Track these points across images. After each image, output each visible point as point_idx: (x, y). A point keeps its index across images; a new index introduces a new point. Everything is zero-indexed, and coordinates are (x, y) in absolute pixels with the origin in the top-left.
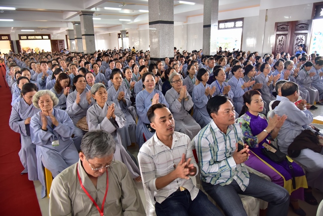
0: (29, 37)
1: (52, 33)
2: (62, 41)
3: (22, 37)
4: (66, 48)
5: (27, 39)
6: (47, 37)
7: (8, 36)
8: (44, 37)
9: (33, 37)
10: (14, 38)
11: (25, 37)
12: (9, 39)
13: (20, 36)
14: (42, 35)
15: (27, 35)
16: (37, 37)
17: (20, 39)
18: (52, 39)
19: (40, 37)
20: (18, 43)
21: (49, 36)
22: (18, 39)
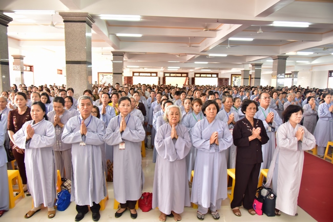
0: (202, 75)
1: (220, 72)
2: (227, 80)
3: (197, 75)
4: (230, 85)
5: (200, 77)
6: (215, 75)
7: (187, 73)
8: (213, 76)
9: (204, 75)
10: (191, 76)
11: (199, 75)
12: (187, 76)
13: (195, 74)
14: (212, 74)
15: (200, 74)
16: (208, 75)
17: (195, 77)
18: (219, 77)
19: (210, 75)
20: (193, 80)
21: (217, 74)
22: (193, 77)
